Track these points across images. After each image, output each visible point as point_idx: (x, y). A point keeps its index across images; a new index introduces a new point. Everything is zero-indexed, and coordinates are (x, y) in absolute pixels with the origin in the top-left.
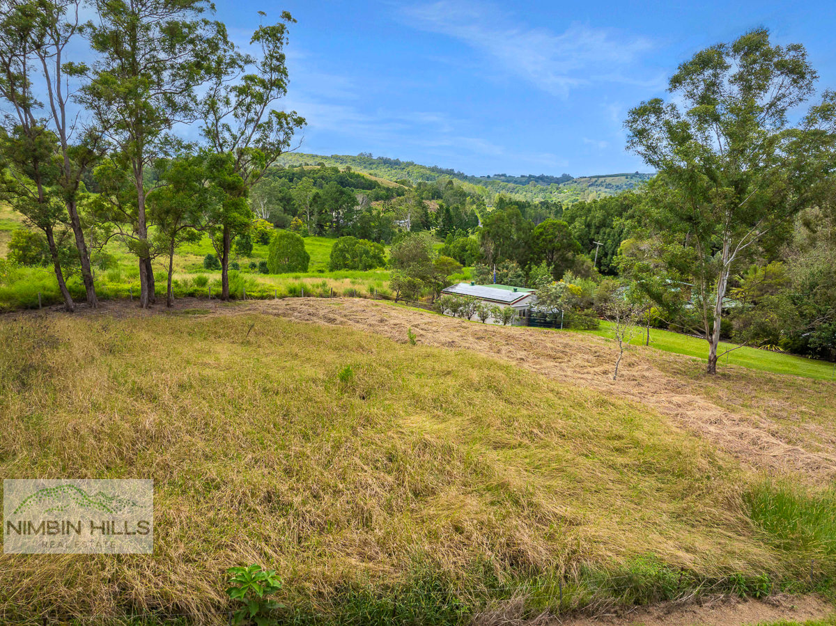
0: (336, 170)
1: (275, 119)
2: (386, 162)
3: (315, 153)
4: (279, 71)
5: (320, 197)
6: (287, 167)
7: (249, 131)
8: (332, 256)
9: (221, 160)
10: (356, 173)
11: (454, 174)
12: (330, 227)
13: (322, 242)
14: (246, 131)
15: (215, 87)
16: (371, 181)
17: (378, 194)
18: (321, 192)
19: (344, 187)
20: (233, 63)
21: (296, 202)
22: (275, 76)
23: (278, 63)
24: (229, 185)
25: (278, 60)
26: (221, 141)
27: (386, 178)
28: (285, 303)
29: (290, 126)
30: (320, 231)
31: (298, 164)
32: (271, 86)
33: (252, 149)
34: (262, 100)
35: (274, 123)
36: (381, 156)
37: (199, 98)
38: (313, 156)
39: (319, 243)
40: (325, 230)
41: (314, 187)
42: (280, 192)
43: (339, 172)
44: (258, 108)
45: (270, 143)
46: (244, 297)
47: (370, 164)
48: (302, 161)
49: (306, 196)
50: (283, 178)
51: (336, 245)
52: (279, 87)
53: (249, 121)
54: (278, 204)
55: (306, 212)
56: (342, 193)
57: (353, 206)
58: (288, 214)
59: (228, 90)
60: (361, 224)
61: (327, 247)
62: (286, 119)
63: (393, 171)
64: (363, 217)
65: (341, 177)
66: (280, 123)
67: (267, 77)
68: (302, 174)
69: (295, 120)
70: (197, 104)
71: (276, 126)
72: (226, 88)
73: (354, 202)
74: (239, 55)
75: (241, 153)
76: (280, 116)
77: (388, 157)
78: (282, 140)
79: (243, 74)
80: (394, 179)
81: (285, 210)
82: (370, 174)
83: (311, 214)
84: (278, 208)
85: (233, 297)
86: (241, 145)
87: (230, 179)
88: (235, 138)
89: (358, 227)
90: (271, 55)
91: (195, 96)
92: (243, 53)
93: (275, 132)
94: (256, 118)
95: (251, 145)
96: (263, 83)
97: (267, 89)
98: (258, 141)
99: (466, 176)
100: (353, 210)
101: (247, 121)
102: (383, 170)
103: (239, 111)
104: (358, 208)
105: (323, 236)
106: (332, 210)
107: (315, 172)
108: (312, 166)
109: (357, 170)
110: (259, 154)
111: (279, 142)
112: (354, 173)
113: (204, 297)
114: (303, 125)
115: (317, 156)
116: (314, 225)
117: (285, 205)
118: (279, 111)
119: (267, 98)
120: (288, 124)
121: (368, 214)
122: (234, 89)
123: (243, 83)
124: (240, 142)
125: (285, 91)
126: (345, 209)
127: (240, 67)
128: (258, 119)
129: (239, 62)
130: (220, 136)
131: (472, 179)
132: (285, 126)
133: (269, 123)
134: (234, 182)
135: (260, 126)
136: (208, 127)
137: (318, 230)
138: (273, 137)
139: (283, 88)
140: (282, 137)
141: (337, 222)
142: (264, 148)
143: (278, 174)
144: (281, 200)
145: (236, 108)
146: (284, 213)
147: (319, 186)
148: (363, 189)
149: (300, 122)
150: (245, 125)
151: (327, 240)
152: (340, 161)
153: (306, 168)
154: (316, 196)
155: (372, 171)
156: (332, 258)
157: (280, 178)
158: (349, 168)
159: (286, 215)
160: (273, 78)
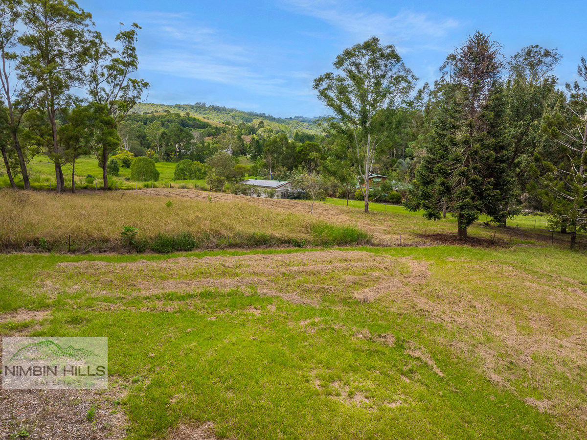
0: (178, 115)
1: (131, 84)
2: (216, 109)
3: (162, 103)
4: (132, 57)
5: (166, 134)
6: (142, 114)
7: (116, 91)
8: (175, 173)
9: (101, 108)
10: (193, 117)
11: (266, 117)
12: (175, 155)
13: (169, 165)
14: (114, 91)
15: (95, 66)
16: (204, 123)
17: (209, 132)
18: (167, 131)
19: (185, 127)
20: (105, 52)
21: (149, 138)
22: (130, 59)
23: (132, 52)
24: (106, 122)
25: (131, 50)
26: (100, 97)
27: (216, 121)
28: (142, 191)
29: (140, 87)
30: (168, 158)
31: (150, 112)
32: (128, 65)
33: (118, 101)
34: (123, 73)
35: (130, 86)
36: (212, 105)
37: (87, 74)
38: (161, 105)
39: (167, 166)
40: (172, 158)
41: (162, 128)
42: (138, 131)
43: (181, 116)
44: (121, 77)
45: (129, 98)
46: (117, 189)
47: (204, 111)
48: (153, 109)
49: (156, 134)
50: (140, 122)
51: (178, 166)
52: (133, 65)
53: (115, 85)
54: (136, 140)
55: (157, 145)
56: (182, 131)
57: (190, 140)
58: (144, 147)
59: (103, 67)
60: (197, 152)
61: (172, 168)
62: (137, 84)
63: (221, 116)
64: (198, 148)
65: (182, 120)
66: (134, 86)
67: (125, 60)
68: (153, 119)
69: (143, 84)
70: (85, 77)
71: (132, 88)
72: (101, 66)
73: (191, 137)
74: (109, 48)
75: (112, 104)
76: (134, 82)
77: (218, 105)
78: (136, 96)
79: (111, 58)
80: (222, 121)
81: (142, 144)
82: (204, 118)
83: (161, 146)
84: (136, 143)
85: (110, 189)
86: (111, 99)
87: (106, 119)
88: (108, 95)
89: (194, 155)
90: (128, 48)
91: (84, 72)
92: (111, 47)
93: (131, 92)
94: (120, 83)
95: (117, 99)
96: (124, 64)
97: (126, 67)
98: (122, 97)
99: (274, 118)
100: (190, 143)
101: (114, 85)
102: (214, 115)
103: (110, 80)
104: (194, 141)
105: (170, 161)
106: (175, 143)
107: (162, 117)
108: (161, 112)
109: (194, 115)
110: (122, 104)
111: (134, 97)
112: (192, 117)
113: (93, 189)
114: (148, 87)
115: (164, 105)
116: (163, 154)
117: (141, 141)
118: (133, 79)
119: (126, 72)
120: (139, 86)
121: (201, 145)
122: (106, 67)
123: (112, 63)
124: (111, 97)
125: (137, 68)
126: (184, 142)
127: (110, 54)
128: (122, 84)
129: (109, 52)
130: (99, 94)
131: (279, 120)
132: (138, 87)
133: (128, 86)
134: (109, 120)
135: (123, 88)
136: (91, 89)
137: (166, 157)
138: (130, 94)
139: (135, 66)
140: (136, 94)
141: (180, 151)
142: (125, 101)
143: (135, 118)
144: (138, 137)
145: (107, 78)
146: (141, 146)
147: (166, 127)
148: (199, 128)
149: (146, 85)
150: (114, 87)
151: (173, 164)
152: (182, 109)
153: (156, 114)
154: (164, 134)
155: (205, 116)
156: (175, 175)
157: (137, 122)
158: (188, 114)
159: (142, 147)
160: (129, 61)
